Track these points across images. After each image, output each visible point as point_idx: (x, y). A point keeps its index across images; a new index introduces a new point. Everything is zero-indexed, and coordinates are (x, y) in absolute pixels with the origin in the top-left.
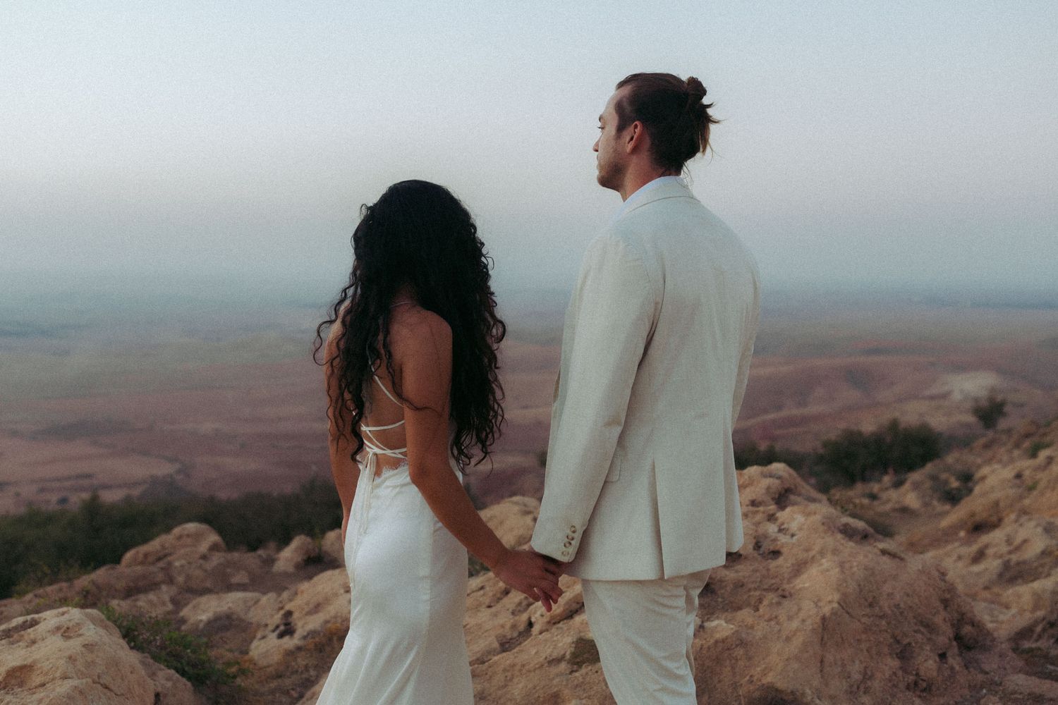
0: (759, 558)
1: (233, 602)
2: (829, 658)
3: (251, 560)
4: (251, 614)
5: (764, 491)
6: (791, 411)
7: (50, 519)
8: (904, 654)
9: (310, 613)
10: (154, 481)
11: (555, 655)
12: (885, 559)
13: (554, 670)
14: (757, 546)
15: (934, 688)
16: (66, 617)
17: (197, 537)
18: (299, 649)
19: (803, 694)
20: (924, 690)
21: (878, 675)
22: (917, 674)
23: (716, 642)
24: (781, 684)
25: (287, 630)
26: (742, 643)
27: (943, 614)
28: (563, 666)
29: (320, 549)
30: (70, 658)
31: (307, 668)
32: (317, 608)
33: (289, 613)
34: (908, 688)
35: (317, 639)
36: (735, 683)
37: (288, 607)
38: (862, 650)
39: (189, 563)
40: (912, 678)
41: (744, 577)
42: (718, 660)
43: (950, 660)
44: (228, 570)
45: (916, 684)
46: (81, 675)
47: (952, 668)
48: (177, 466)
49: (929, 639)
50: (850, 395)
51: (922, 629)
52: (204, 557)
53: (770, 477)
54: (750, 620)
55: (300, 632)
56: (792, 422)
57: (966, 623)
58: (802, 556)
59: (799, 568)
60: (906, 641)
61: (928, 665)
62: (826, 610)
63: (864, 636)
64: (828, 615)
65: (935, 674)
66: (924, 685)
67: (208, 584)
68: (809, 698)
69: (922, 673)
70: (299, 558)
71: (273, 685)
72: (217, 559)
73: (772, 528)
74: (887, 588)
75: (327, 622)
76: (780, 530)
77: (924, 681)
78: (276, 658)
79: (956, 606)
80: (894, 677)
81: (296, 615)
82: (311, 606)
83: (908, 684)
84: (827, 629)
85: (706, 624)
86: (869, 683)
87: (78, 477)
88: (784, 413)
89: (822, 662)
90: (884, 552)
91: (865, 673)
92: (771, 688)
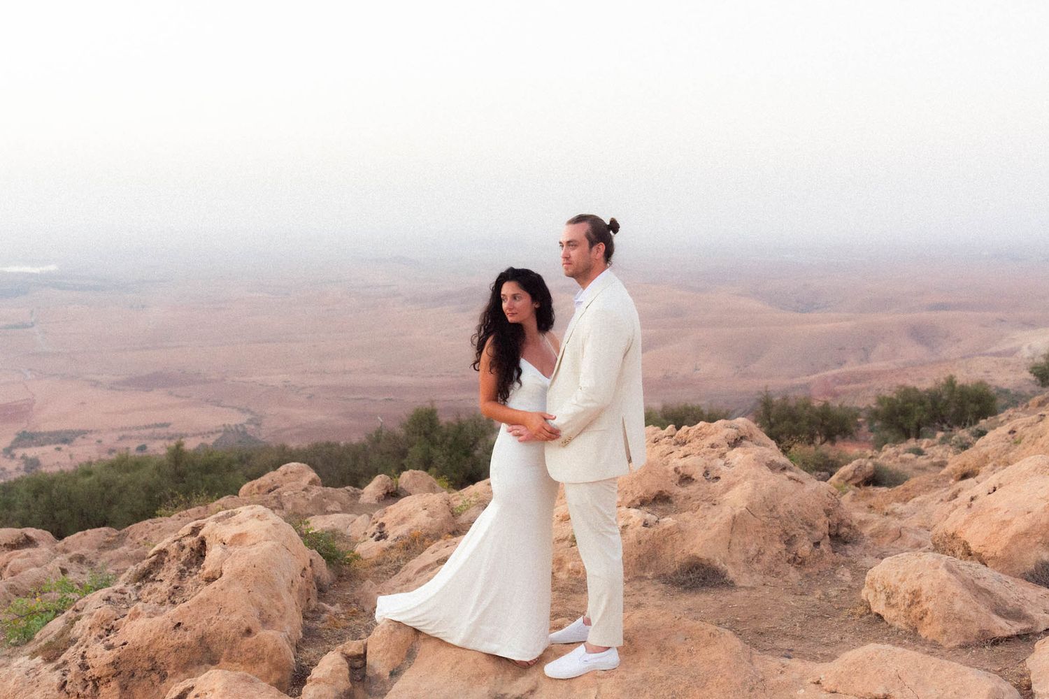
0: (706, 481)
1: (335, 522)
2: (735, 540)
3: (343, 493)
4: (349, 531)
5: (723, 438)
6: (852, 367)
7: (138, 465)
8: (790, 541)
9: (398, 524)
10: (227, 430)
11: (562, 537)
12: (791, 483)
13: (560, 545)
14: (706, 473)
15: (806, 562)
16: (254, 509)
17: (300, 473)
18: (392, 547)
19: (714, 561)
20: (800, 563)
21: (768, 552)
22: (796, 554)
23: (664, 530)
24: (701, 554)
25: (382, 536)
26: (680, 531)
27: (824, 518)
28: (566, 543)
29: (397, 487)
30: (267, 530)
31: (398, 559)
32: (403, 520)
33: (383, 525)
34: (788, 561)
35: (405, 541)
36: (674, 554)
37: (381, 521)
38: (759, 537)
39: (295, 494)
40: (791, 556)
41: (691, 493)
42: (664, 541)
43: (822, 546)
44: (325, 500)
45: (795, 559)
46: (274, 539)
47: (822, 552)
48: (248, 416)
49: (810, 533)
50: (913, 351)
51: (806, 527)
52: (306, 489)
53: (730, 428)
54: (688, 518)
55: (391, 536)
56: (854, 378)
57: (845, 526)
58: (732, 479)
59: (728, 488)
60: (793, 533)
61: (804, 548)
62: (737, 512)
63: (761, 529)
64: (737, 514)
65: (808, 554)
66: (800, 560)
67: (310, 511)
68: (718, 563)
69: (799, 553)
70: (380, 493)
71: (376, 569)
72: (317, 491)
73: (720, 462)
74: (785, 501)
75: (411, 530)
76: (725, 464)
77: (799, 557)
78: (376, 553)
79: (837, 515)
80: (779, 554)
81: (387, 526)
82: (399, 519)
83: (789, 560)
84: (736, 523)
85: (660, 520)
86: (761, 557)
87: (156, 426)
88: (846, 369)
89: (730, 543)
90: (790, 478)
91: (759, 551)
92: (695, 557)
